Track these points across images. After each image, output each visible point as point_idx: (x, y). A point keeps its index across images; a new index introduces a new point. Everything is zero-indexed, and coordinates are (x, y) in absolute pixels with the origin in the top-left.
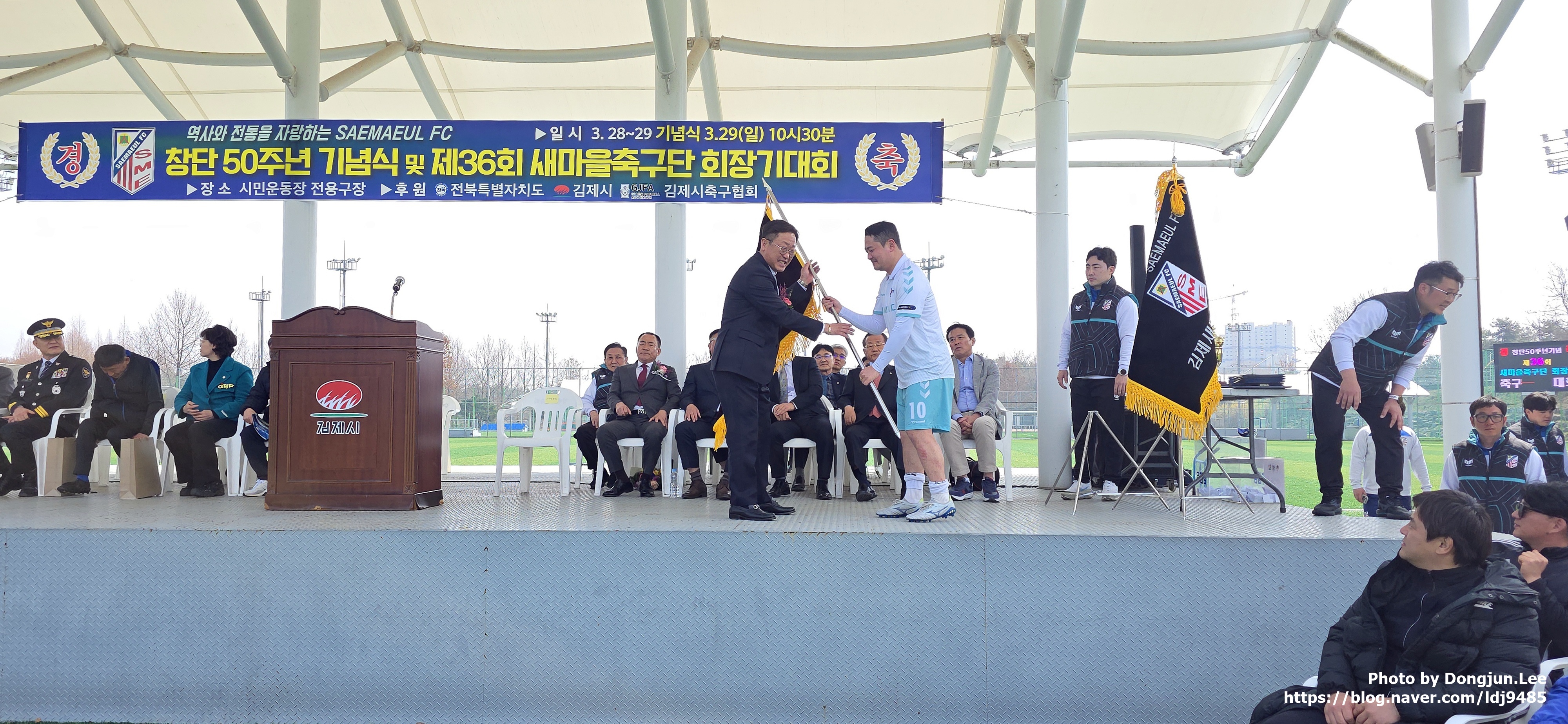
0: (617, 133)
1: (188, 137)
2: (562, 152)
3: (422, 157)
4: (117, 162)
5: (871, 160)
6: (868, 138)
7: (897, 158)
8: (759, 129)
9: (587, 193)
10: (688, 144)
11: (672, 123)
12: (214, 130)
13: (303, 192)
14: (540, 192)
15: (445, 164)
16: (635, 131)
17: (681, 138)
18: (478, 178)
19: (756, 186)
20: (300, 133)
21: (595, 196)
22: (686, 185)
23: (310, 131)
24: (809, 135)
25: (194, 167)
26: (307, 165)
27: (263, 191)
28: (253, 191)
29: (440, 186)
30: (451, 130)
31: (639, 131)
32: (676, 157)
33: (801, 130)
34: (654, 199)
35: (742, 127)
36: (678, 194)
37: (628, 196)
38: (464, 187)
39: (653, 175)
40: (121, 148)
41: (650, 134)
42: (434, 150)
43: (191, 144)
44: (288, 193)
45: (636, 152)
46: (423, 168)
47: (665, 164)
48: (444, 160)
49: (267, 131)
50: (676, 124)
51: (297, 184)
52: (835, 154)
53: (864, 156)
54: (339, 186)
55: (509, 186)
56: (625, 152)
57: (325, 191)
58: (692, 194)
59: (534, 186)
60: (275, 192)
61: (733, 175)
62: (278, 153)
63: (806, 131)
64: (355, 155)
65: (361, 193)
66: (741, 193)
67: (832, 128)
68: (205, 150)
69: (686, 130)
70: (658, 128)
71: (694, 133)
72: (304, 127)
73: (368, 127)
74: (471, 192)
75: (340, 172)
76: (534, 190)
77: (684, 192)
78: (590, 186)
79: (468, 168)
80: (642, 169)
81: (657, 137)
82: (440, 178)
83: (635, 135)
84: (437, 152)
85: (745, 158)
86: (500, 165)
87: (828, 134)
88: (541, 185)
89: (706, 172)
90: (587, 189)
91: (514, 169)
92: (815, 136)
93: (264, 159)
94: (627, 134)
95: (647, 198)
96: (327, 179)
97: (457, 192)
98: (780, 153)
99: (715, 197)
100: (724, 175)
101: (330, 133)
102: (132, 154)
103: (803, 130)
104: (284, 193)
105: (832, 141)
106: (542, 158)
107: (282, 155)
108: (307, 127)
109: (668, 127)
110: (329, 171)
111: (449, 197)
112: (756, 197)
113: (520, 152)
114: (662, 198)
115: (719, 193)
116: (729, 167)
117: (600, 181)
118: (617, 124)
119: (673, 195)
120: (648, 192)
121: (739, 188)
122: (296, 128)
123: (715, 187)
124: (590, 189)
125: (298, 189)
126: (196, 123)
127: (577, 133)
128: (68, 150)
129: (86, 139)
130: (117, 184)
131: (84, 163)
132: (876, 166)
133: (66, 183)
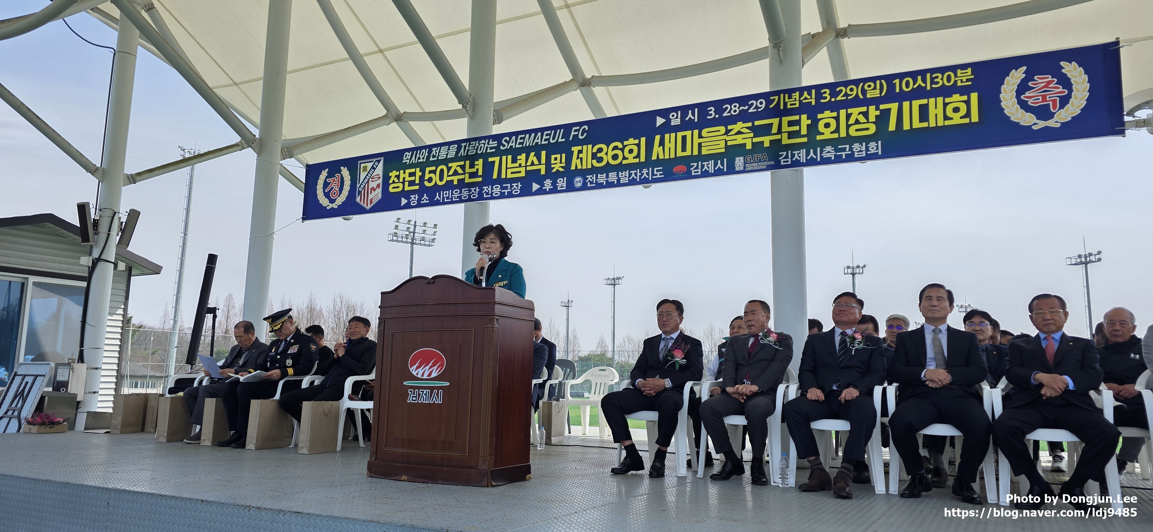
0: (731, 109)
1: (404, 161)
2: (680, 134)
3: (564, 155)
4: (360, 186)
5: (1022, 97)
6: (1016, 74)
7: (1058, 90)
8: (881, 85)
9: (703, 170)
10: (804, 108)
11: (785, 91)
12: (420, 154)
13: (477, 196)
14: (660, 175)
15: (581, 159)
17: (795, 104)
18: (608, 168)
19: (880, 142)
20: (476, 148)
21: (710, 172)
22: (801, 150)
23: (483, 145)
24: (941, 80)
25: (407, 184)
26: (480, 173)
27: (450, 197)
28: (443, 198)
29: (578, 179)
30: (586, 127)
31: (752, 104)
32: (791, 124)
33: (931, 77)
34: (769, 168)
35: (862, 84)
36: (794, 160)
37: (742, 168)
38: (597, 178)
39: (767, 144)
40: (363, 175)
41: (764, 105)
42: (573, 149)
43: (405, 167)
44: (466, 197)
45: (750, 124)
46: (564, 165)
47: (779, 131)
48: (581, 156)
49: (454, 148)
50: (790, 92)
51: (473, 189)
52: (974, 96)
53: (1011, 94)
54: (502, 188)
55: (633, 172)
56: (739, 126)
57: (492, 193)
58: (808, 158)
59: (655, 169)
60: (458, 197)
61: (853, 132)
62: (461, 166)
64: (514, 161)
65: (518, 192)
66: (862, 151)
67: (970, 69)
68: (413, 170)
69: (801, 95)
70: (771, 98)
71: (809, 97)
72: (479, 143)
73: (523, 136)
74: (602, 182)
75: (503, 176)
76: (655, 173)
77: (800, 157)
78: (705, 163)
79: (600, 160)
80: (756, 140)
81: (771, 107)
82: (577, 172)
83: (749, 109)
84: (575, 149)
85: (866, 114)
86: (627, 154)
87: (964, 77)
88: (662, 168)
89: (823, 134)
90: (703, 166)
91: (638, 156)
92: (949, 79)
93: (451, 173)
94: (741, 109)
95: (761, 167)
96: (493, 183)
97: (591, 183)
98: (906, 104)
99: (833, 158)
100: (843, 134)
101: (496, 145)
102: (369, 179)
103: (934, 76)
104: (464, 197)
105: (970, 83)
106: (662, 143)
107: (463, 167)
108: (481, 142)
109: (782, 95)
110: (495, 176)
111: (584, 187)
112: (880, 153)
113: (643, 140)
114: (777, 166)
115: (838, 154)
116: (848, 126)
117: (715, 157)
118: (730, 101)
119: (788, 161)
120: (762, 162)
121: (860, 146)
122: (473, 144)
123: (833, 148)
124: (706, 165)
125: (473, 193)
126: (408, 150)
127: (693, 115)
128: (332, 181)
129: (343, 171)
130: (360, 203)
131: (341, 190)
132: (1029, 103)
133: (330, 206)
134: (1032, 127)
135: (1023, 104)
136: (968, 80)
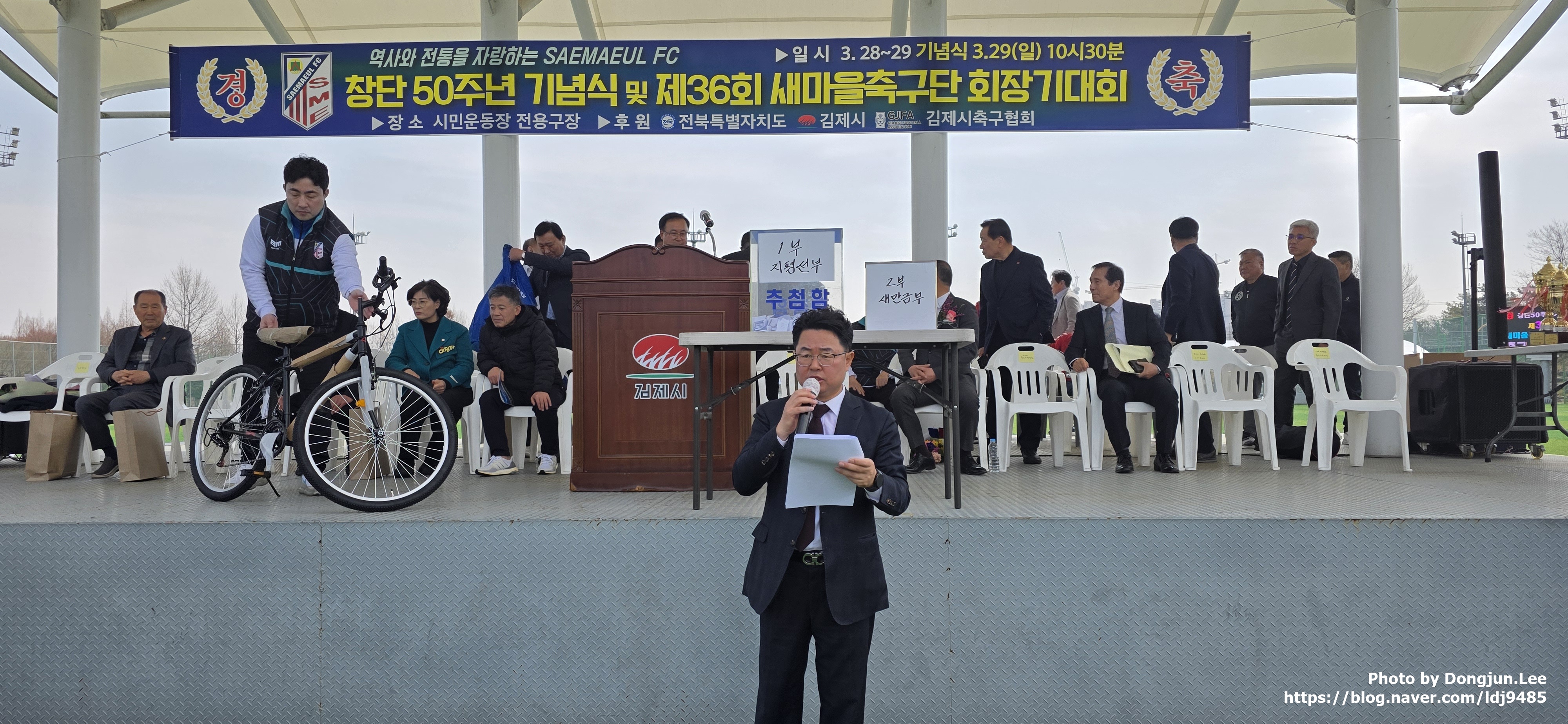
0: (870, 52)
1: (371, 63)
2: (807, 76)
3: (645, 84)
4: (288, 93)
5: (1166, 80)
6: (1162, 55)
7: (1197, 77)
8: (1036, 46)
9: (837, 124)
10: (954, 63)
11: (934, 39)
12: (401, 54)
13: (508, 126)
14: (782, 124)
15: (671, 92)
16: (891, 50)
17: (945, 56)
18: (709, 108)
19: (1032, 112)
20: (502, 57)
21: (845, 126)
22: (951, 112)
23: (514, 54)
24: (1094, 52)
25: (380, 98)
26: (512, 93)
27: (461, 124)
28: (449, 124)
30: (678, 51)
31: (896, 49)
32: (940, 79)
33: (1084, 46)
34: (914, 128)
35: (1016, 44)
36: (943, 121)
37: (883, 126)
38: (694, 119)
39: (912, 100)
40: (292, 76)
41: (909, 53)
42: (658, 76)
43: (375, 72)
44: (490, 126)
45: (893, 74)
46: (646, 96)
47: (927, 86)
48: (670, 87)
49: (463, 54)
50: (940, 41)
51: (500, 115)
52: (1124, 74)
53: (1157, 76)
54: (549, 118)
55: (746, 117)
56: (880, 74)
57: (533, 124)
58: (958, 121)
59: (775, 116)
60: (475, 125)
61: (1006, 99)
62: (477, 80)
63: (1090, 48)
64: (567, 82)
65: (575, 126)
66: (1015, 120)
67: (1119, 43)
68: (391, 78)
69: (951, 48)
70: (919, 45)
71: (960, 50)
72: (507, 50)
73: (581, 49)
74: (702, 124)
75: (550, 102)
76: (775, 121)
77: (949, 119)
78: (839, 115)
79: (699, 96)
80: (900, 93)
81: (918, 55)
82: (666, 109)
83: (892, 54)
84: (662, 77)
85: (1019, 79)
86: (736, 93)
87: (1115, 52)
88: (783, 115)
89: (975, 95)
90: (836, 119)
91: (752, 97)
92: (1101, 52)
93: (461, 88)
94: (882, 53)
95: (903, 127)
96: (534, 110)
97: (687, 125)
98: (1059, 73)
99: (985, 125)
100: (996, 99)
101: (537, 56)
102: (306, 82)
103: (1087, 46)
105: (1120, 59)
106: (783, 84)
107: (481, 82)
108: (510, 50)
109: (930, 44)
110: (537, 100)
111: (677, 130)
113: (758, 77)
114: (924, 127)
115: (990, 120)
116: (1001, 90)
117: (851, 109)
118: (869, 42)
119: (936, 123)
120: (907, 120)
121: (1013, 114)
122: (497, 50)
123: (985, 113)
124: (840, 118)
125: (501, 121)
126: (380, 46)
127: (824, 54)
128: (229, 79)
129: (251, 66)
130: (290, 118)
131: (250, 94)
132: (1172, 87)
133: (229, 118)
134: (1174, 113)
135: (1167, 89)
136: (1118, 55)
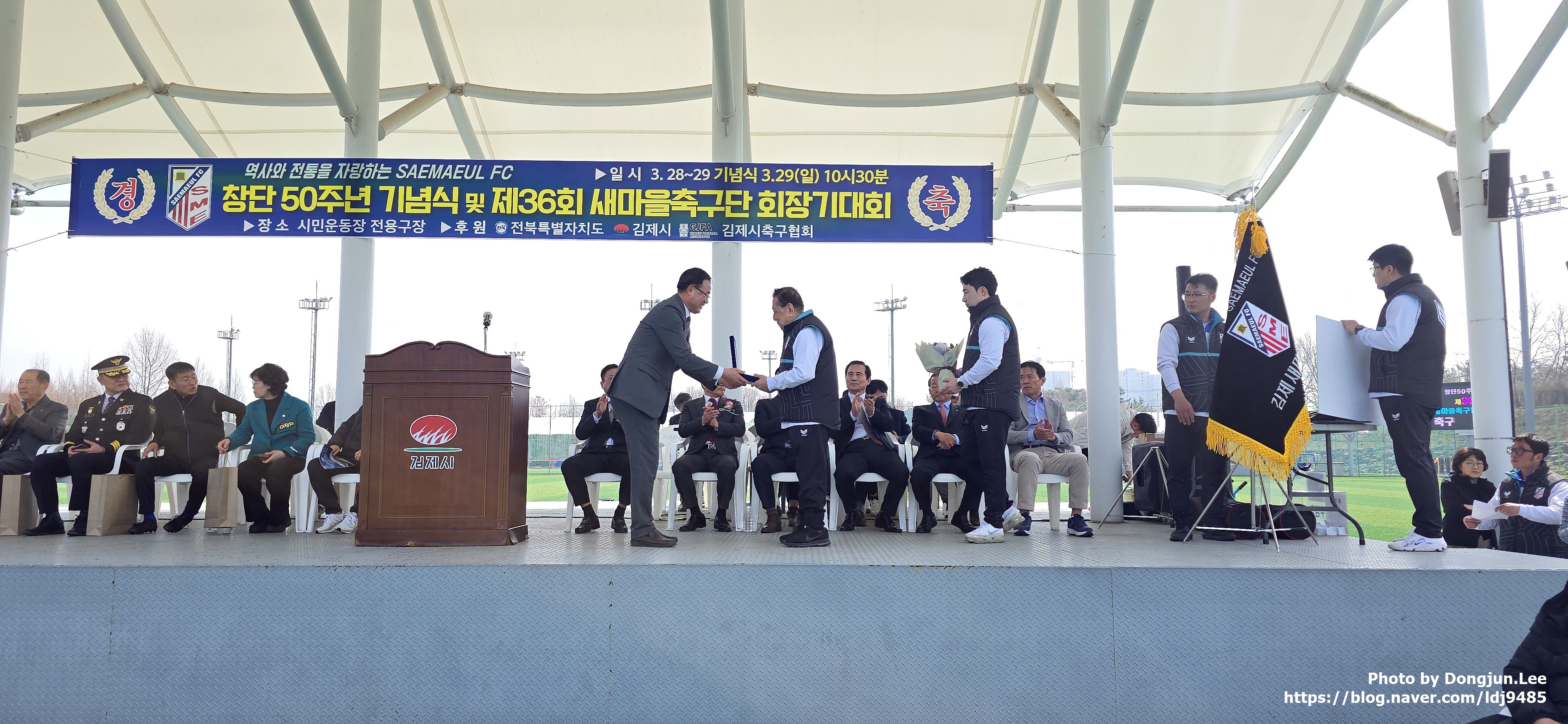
0: (676, 174)
1: (246, 174)
2: (622, 192)
3: (482, 196)
4: (173, 199)
5: (923, 201)
6: (920, 181)
7: (949, 200)
8: (814, 172)
9: (647, 232)
10: (746, 184)
11: (730, 165)
12: (273, 168)
13: (363, 230)
14: (599, 231)
15: (505, 202)
16: (693, 172)
17: (738, 179)
18: (538, 217)
19: (812, 226)
20: (360, 172)
21: (654, 235)
22: (743, 225)
23: (371, 170)
24: (863, 177)
25: (252, 204)
26: (367, 202)
27: (322, 228)
28: (312, 228)
29: (500, 224)
30: (512, 168)
31: (697, 172)
32: (734, 198)
33: (855, 173)
34: (712, 238)
35: (798, 169)
36: (736, 233)
37: (686, 235)
38: (524, 225)
39: (711, 215)
40: (177, 185)
41: (708, 175)
42: (494, 189)
43: (249, 182)
44: (347, 230)
45: (695, 192)
46: (483, 206)
47: (723, 204)
48: (504, 198)
49: (326, 169)
50: (734, 166)
51: (357, 221)
52: (888, 195)
53: (916, 198)
54: (399, 224)
55: (569, 225)
56: (684, 192)
57: (384, 229)
58: (749, 233)
59: (594, 224)
60: (334, 229)
61: (789, 215)
62: (337, 191)
63: (860, 174)
64: (416, 193)
65: (421, 231)
66: (797, 233)
67: (886, 171)
68: (263, 188)
69: (744, 172)
70: (716, 169)
71: (752, 175)
72: (365, 166)
73: (429, 166)
74: (530, 230)
75: (400, 210)
76: (594, 229)
77: (741, 231)
78: (649, 226)
79: (529, 206)
80: (700, 209)
81: (716, 178)
82: (500, 217)
83: (694, 176)
84: (498, 191)
85: (801, 199)
86: (561, 205)
87: (881, 177)
88: (601, 224)
89: (763, 212)
90: (646, 228)
91: (574, 208)
92: (869, 178)
93: (324, 197)
94: (686, 175)
95: (704, 237)
96: (387, 216)
97: (517, 230)
98: (834, 194)
99: (771, 236)
100: (781, 215)
101: (390, 172)
102: (188, 190)
103: (858, 172)
104: (343, 230)
105: (885, 183)
106: (601, 198)
107: (342, 193)
108: (367, 166)
109: (726, 168)
110: (389, 209)
111: (509, 235)
112: (812, 237)
113: (580, 191)
114: (720, 237)
115: (776, 232)
116: (786, 208)
117: (659, 220)
118: (676, 165)
119: (730, 234)
120: (706, 231)
121: (795, 227)
122: (356, 166)
123: (772, 227)
124: (649, 228)
125: (357, 226)
126: (255, 161)
127: (637, 174)
128: (122, 186)
129: (141, 175)
130: (173, 220)
131: (139, 200)
132: (928, 207)
133: (120, 219)
134: (930, 228)
135: (924, 208)
136: (884, 180)
